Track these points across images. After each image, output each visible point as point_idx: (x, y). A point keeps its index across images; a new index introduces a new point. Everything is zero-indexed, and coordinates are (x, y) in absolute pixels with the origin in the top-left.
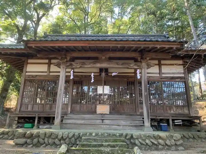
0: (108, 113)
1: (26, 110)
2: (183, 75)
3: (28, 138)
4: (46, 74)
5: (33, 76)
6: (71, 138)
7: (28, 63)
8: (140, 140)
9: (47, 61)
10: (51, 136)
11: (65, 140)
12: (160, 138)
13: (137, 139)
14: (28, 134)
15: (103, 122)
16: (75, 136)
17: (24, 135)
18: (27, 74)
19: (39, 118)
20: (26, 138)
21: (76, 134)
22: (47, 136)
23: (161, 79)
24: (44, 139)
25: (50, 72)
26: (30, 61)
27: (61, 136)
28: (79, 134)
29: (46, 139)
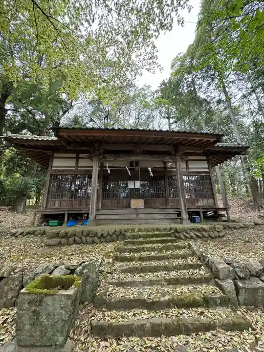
0: (143, 207)
1: (53, 207)
2: (208, 170)
3: (62, 238)
4: (74, 169)
5: (59, 171)
6: (112, 236)
7: (54, 158)
8: (185, 233)
9: (74, 155)
10: (89, 234)
11: (105, 238)
12: (204, 230)
13: (181, 232)
14: (61, 234)
15: (137, 216)
16: (117, 233)
17: (57, 235)
18: (53, 168)
19: (69, 215)
20: (59, 238)
21: (118, 230)
22: (85, 234)
23: (189, 173)
24: (81, 238)
25: (78, 167)
26: (56, 155)
27: (100, 234)
28: (121, 230)
29: (84, 238)
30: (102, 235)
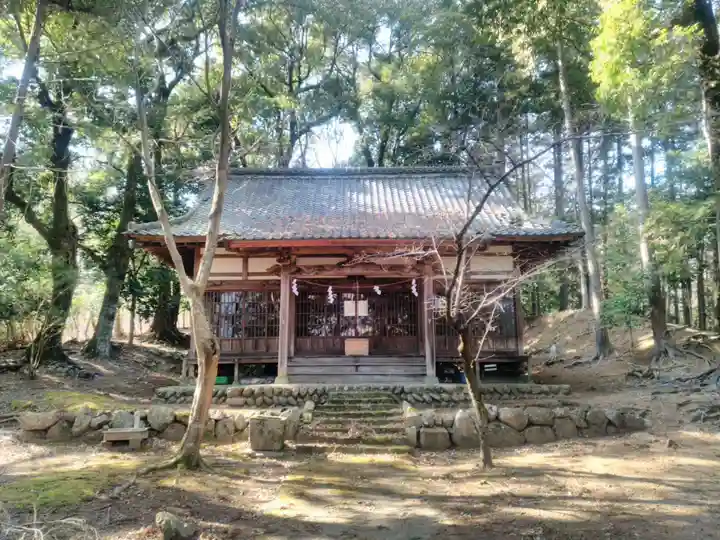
0: (367, 354)
4: (241, 278)
8: (414, 395)
10: (281, 393)
13: (410, 393)
15: (357, 370)
16: (319, 392)
17: (240, 393)
21: (320, 389)
22: (276, 393)
24: (271, 398)
25: (248, 274)
27: (296, 393)
28: (324, 389)
29: (275, 398)
30: (299, 394)
